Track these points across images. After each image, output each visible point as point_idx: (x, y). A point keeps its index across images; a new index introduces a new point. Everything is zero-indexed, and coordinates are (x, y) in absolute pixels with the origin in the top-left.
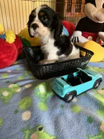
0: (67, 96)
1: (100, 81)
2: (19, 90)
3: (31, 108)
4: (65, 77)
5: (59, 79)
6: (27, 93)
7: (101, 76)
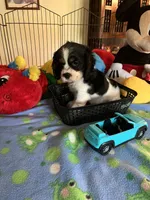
0: (102, 147)
1: (144, 129)
2: (44, 138)
3: (60, 159)
4: (101, 123)
5: (93, 126)
6: (55, 142)
7: (146, 123)
